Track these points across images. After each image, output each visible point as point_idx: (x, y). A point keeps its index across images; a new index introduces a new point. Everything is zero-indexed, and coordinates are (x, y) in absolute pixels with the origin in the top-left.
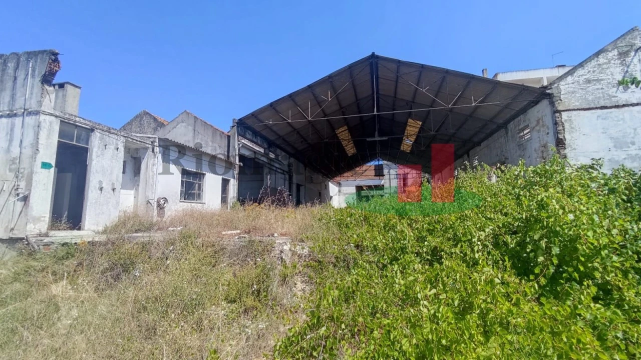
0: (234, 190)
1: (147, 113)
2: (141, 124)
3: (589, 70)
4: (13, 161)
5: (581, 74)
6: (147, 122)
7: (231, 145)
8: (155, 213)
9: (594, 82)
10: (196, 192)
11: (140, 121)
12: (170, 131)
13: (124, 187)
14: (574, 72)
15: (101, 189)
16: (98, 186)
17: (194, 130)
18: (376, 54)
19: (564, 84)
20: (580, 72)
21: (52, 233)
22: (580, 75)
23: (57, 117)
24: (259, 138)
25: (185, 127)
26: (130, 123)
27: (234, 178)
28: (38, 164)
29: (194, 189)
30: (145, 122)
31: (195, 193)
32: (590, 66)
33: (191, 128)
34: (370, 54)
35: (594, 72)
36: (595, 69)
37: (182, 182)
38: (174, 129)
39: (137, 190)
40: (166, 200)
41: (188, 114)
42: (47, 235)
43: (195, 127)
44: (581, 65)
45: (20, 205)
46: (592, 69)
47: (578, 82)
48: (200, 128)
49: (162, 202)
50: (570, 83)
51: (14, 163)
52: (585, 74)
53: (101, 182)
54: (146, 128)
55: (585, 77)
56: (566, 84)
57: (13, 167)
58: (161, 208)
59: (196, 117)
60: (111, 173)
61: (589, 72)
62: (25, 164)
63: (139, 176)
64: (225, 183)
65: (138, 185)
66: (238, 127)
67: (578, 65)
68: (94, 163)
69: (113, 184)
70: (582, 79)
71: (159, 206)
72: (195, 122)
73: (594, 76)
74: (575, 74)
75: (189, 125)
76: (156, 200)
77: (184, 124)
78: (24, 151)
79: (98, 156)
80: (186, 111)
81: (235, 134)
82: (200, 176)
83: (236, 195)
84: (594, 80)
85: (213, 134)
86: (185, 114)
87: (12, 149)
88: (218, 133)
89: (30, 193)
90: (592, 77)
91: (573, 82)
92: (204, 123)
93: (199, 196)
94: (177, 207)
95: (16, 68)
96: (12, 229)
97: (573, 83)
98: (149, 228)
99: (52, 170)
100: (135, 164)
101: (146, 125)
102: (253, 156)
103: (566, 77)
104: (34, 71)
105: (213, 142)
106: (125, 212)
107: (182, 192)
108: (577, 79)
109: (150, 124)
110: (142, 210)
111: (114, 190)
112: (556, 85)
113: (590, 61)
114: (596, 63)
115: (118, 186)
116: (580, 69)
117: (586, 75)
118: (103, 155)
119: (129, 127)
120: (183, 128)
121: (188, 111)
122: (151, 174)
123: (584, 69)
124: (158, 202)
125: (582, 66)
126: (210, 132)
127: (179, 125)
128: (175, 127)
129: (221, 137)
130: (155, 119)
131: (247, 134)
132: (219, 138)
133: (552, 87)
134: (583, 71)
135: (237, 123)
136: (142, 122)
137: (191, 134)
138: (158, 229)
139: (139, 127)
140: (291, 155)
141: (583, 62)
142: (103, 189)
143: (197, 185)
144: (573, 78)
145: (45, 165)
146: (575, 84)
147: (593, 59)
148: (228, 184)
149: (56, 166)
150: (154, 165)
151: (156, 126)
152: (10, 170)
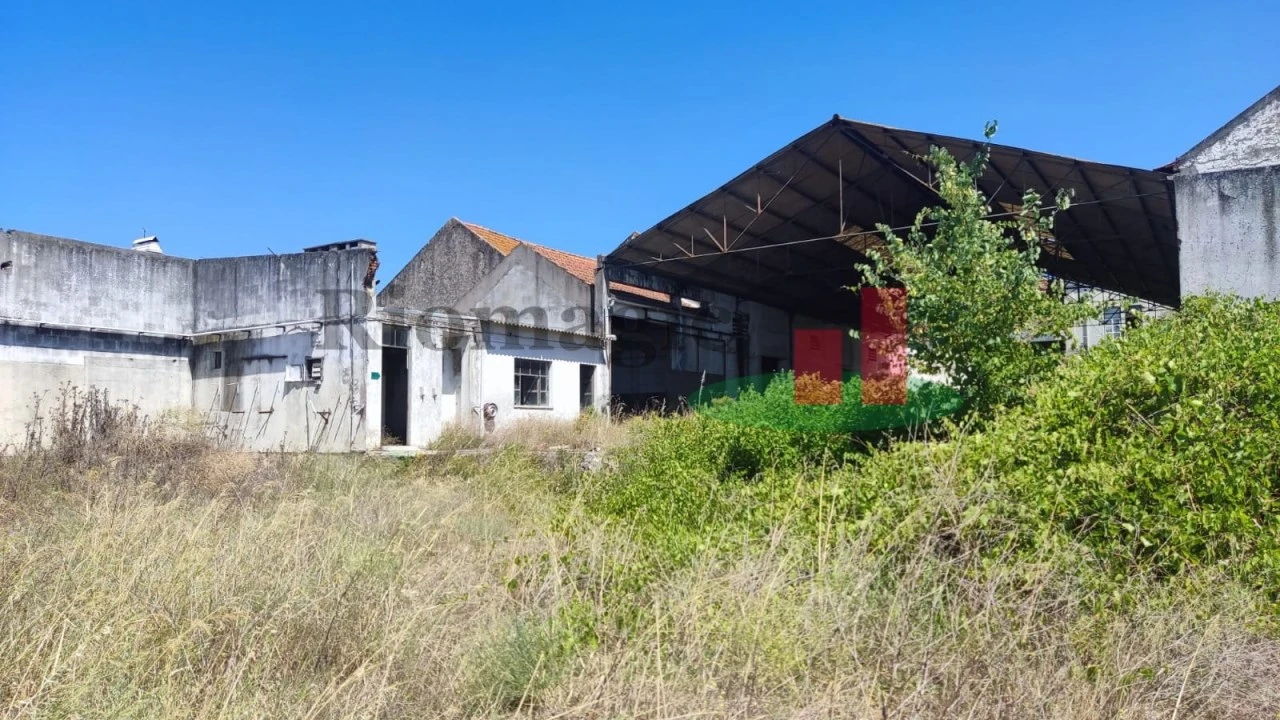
0: (604, 384)
1: (459, 225)
2: (449, 248)
3: (1259, 127)
4: (345, 372)
5: (1242, 137)
6: (460, 243)
7: (596, 303)
8: (483, 426)
9: (1267, 154)
10: (537, 391)
11: (448, 241)
12: (498, 281)
13: (445, 391)
14: (1228, 134)
15: (422, 397)
16: (419, 394)
17: (537, 278)
18: (842, 118)
19: (1205, 161)
20: (1241, 132)
21: (385, 448)
22: (1238, 141)
23: (379, 321)
24: (654, 277)
25: (522, 273)
26: (429, 247)
27: (604, 362)
28: (369, 375)
29: (535, 387)
30: (457, 243)
31: (536, 394)
32: (1261, 119)
33: (531, 274)
34: (830, 118)
35: (1268, 131)
36: (1271, 125)
37: (516, 378)
38: (506, 277)
39: (459, 393)
40: (495, 407)
41: (526, 248)
42: (381, 449)
43: (537, 273)
44: (1243, 118)
45: (356, 418)
46: (1265, 125)
47: (1233, 154)
48: (546, 276)
49: (490, 409)
50: (1217, 157)
51: (347, 374)
52: (1250, 136)
53: (421, 389)
54: (458, 255)
55: (1248, 143)
56: (1209, 161)
57: (346, 378)
58: (488, 417)
59: (538, 254)
60: (430, 378)
61: (1259, 131)
62: (358, 375)
63: (460, 375)
64: (586, 373)
65: (460, 387)
66: (607, 269)
67: (1236, 118)
68: (413, 367)
69: (434, 390)
70: (1243, 146)
71: (486, 415)
72: (537, 263)
73: (1267, 139)
74: (1229, 139)
75: (527, 269)
76: (482, 407)
77: (520, 267)
78: (355, 361)
79: (417, 358)
80: (521, 243)
81: (602, 282)
82: (544, 367)
83: (607, 392)
84: (1267, 150)
85: (567, 284)
86: (520, 248)
87: (343, 359)
88: (575, 281)
89: (365, 407)
90: (1264, 142)
91: (1223, 154)
92: (551, 265)
93: (544, 398)
94: (511, 415)
95: (338, 269)
96: (352, 443)
97: (1223, 158)
98: (477, 443)
99: (380, 380)
100: (454, 357)
101: (458, 249)
102: (642, 317)
103: (1211, 145)
104: (355, 273)
105: (567, 299)
106: (448, 424)
107: (516, 393)
108: (1233, 148)
109: (465, 247)
110: (466, 423)
111: (435, 397)
112: (1188, 164)
113: (1263, 108)
114: (1274, 112)
115: (439, 391)
116: (1241, 126)
117: (1251, 139)
118: (421, 355)
119: (429, 254)
120: (518, 274)
121: (525, 243)
122: (474, 371)
123: (1248, 126)
124: (485, 409)
125: (1246, 119)
126: (562, 281)
127: (513, 270)
128: (505, 274)
129: (580, 289)
130: (473, 236)
131: (627, 276)
132: (576, 290)
133: (1181, 167)
134: (1247, 130)
135: (605, 263)
136: (451, 244)
137: (533, 285)
138: (487, 446)
139: (446, 254)
140: (740, 297)
141: (1248, 110)
142: (425, 398)
143: (539, 381)
144: (1224, 147)
145: (375, 376)
146: (1229, 159)
147: (1270, 103)
148: (592, 373)
149: (383, 374)
150: (477, 359)
151: (475, 250)
152: (344, 382)
